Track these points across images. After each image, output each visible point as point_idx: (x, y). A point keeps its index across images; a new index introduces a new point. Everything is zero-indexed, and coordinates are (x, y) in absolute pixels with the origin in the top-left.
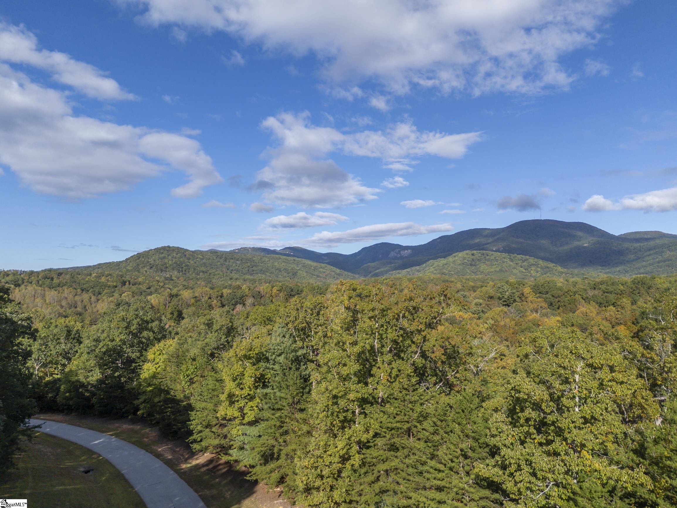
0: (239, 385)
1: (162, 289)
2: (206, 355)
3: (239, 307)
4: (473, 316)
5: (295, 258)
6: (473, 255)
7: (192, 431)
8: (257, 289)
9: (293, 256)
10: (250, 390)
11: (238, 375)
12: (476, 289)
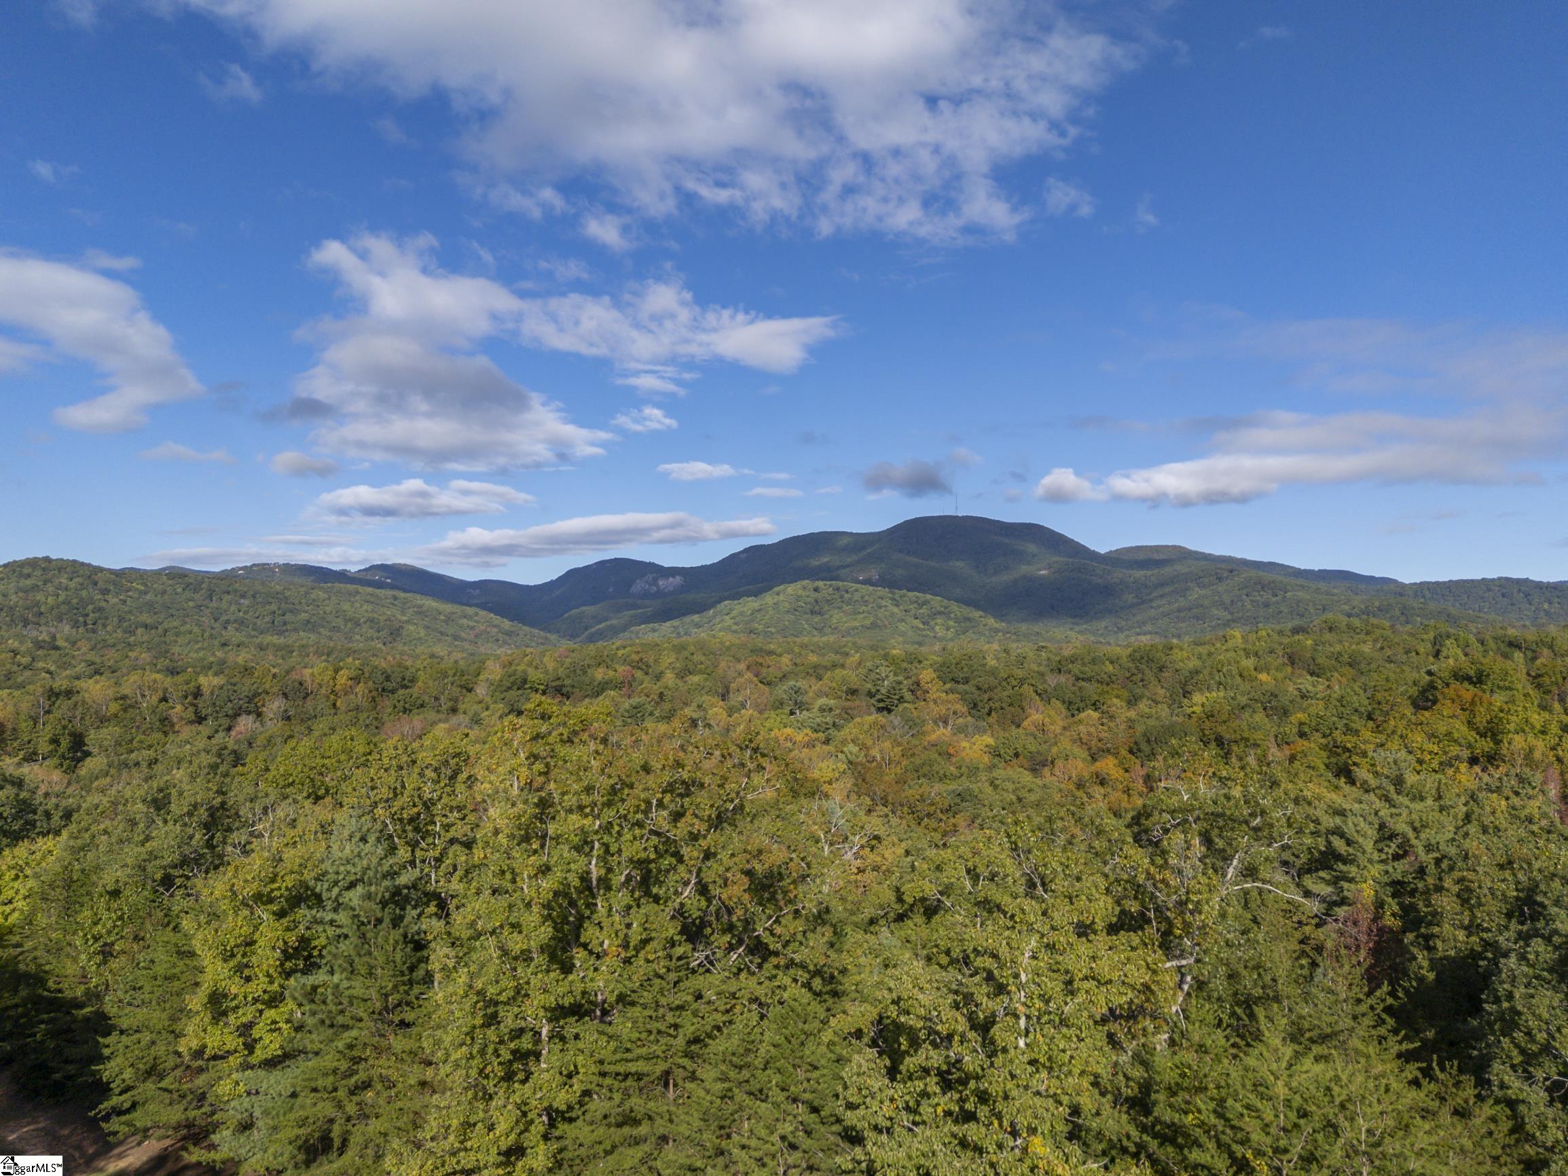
0: (239, 969)
1: (28, 673)
2: (149, 882)
3: (245, 724)
4: (815, 735)
5: (396, 593)
6: (816, 590)
7: (109, 1083)
8: (294, 676)
9: (392, 587)
10: (271, 982)
11: (237, 946)
12: (820, 672)
